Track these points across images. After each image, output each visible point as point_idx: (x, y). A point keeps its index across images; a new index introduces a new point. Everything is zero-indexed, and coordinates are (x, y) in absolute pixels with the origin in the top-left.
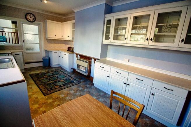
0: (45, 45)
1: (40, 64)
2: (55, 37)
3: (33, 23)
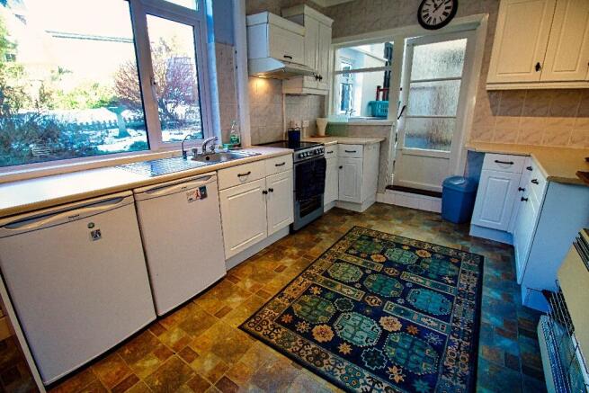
0: (476, 121)
3: (444, 29)
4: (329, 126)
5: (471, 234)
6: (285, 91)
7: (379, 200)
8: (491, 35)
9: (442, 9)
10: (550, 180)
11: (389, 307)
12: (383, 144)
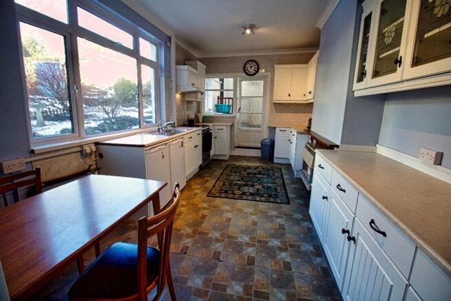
0: (270, 114)
1: (257, 153)
2: (288, 98)
3: (255, 76)
4: (204, 117)
5: (275, 162)
6: (187, 99)
7: (232, 154)
8: (272, 81)
9: (253, 69)
10: (298, 133)
11: (255, 184)
12: (232, 126)
